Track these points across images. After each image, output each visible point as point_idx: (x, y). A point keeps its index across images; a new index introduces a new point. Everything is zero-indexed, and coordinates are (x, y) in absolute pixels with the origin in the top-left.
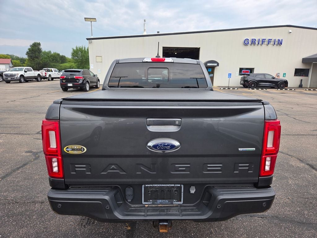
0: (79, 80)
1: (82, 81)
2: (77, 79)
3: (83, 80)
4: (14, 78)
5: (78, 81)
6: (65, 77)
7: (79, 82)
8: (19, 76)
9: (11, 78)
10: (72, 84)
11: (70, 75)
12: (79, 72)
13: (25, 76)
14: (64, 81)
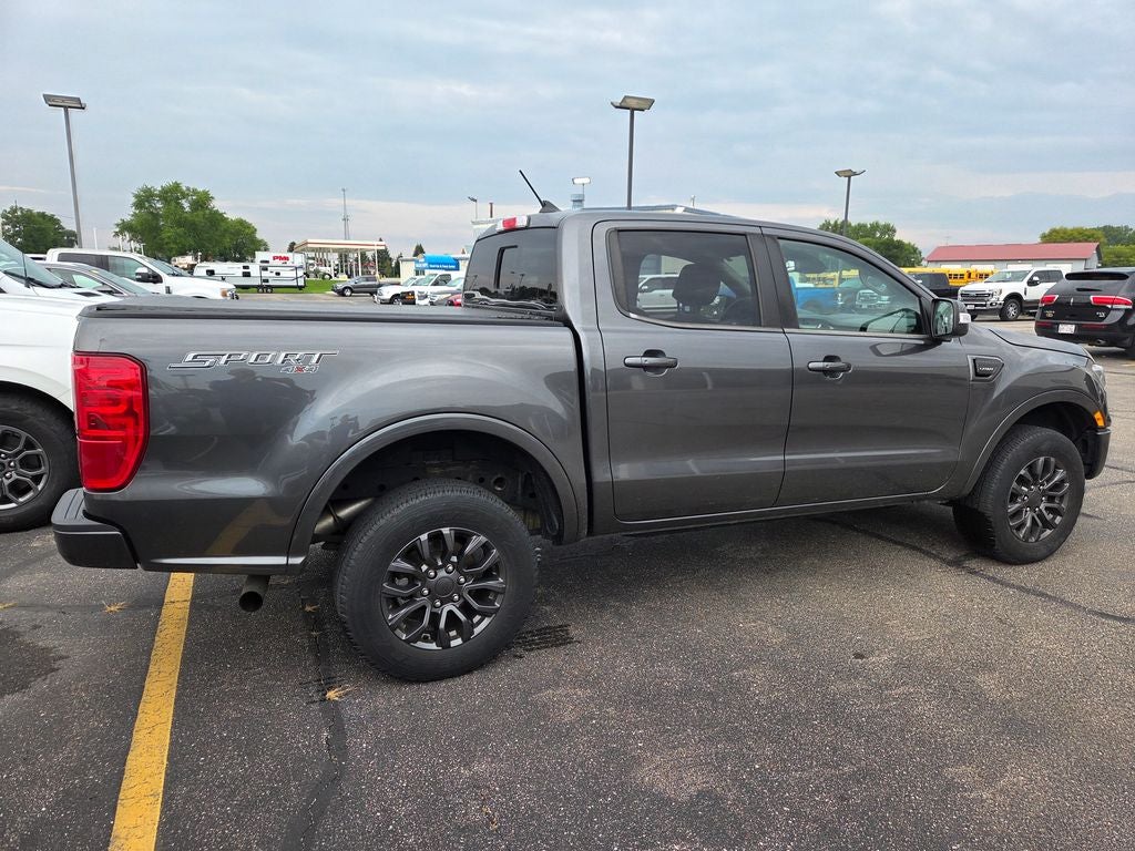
0: (1108, 311)
1: (1121, 314)
2: (1101, 306)
3: (1126, 310)
4: (985, 305)
5: (1102, 315)
6: (1057, 296)
7: (1103, 319)
8: (1002, 298)
9: (976, 305)
10: (1074, 326)
11: (1078, 290)
12: (1122, 277)
13: (1025, 298)
14: (1050, 314)
